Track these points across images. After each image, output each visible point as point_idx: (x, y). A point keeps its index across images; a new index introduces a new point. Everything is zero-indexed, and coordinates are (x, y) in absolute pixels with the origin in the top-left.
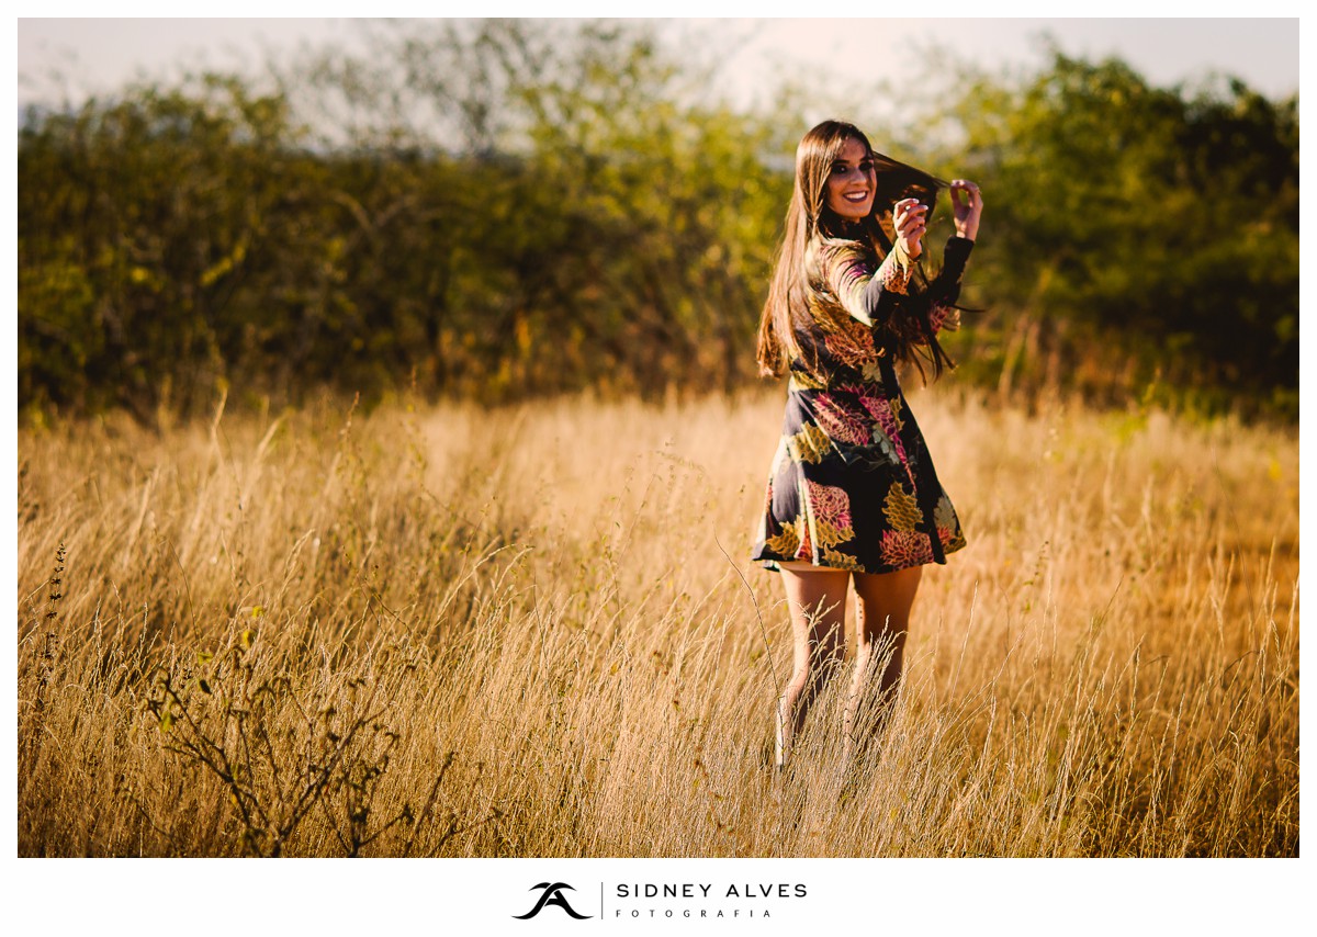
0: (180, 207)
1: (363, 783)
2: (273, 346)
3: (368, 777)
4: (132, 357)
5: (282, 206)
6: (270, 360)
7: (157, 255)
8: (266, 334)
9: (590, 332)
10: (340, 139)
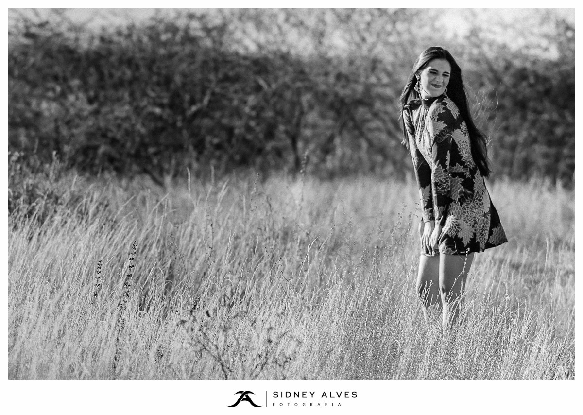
0: (178, 79)
1: (284, 364)
2: (218, 147)
3: (286, 361)
4: (151, 150)
5: (226, 78)
6: (217, 153)
7: (165, 101)
8: (216, 141)
9: (371, 144)
10: (253, 48)
